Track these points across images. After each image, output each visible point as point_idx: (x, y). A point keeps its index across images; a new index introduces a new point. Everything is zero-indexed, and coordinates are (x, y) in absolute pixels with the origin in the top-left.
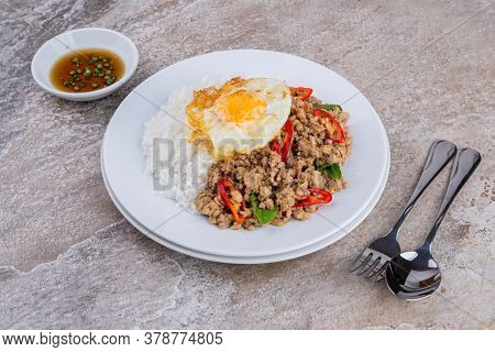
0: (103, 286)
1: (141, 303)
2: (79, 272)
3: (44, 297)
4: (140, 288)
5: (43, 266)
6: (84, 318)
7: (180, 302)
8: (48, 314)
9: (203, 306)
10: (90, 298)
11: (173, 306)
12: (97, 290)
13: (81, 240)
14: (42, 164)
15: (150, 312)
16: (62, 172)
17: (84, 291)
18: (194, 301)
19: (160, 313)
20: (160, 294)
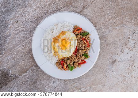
0: (38, 79)
1: (46, 83)
2: (32, 75)
3: (26, 82)
4: (45, 79)
5: (24, 74)
6: (35, 86)
7: (54, 82)
8: (28, 86)
9: (59, 83)
10: (35, 82)
11: (53, 83)
12: (36, 80)
13: (31, 67)
14: (17, 45)
15: (48, 85)
16: (23, 48)
17: (34, 80)
18: (57, 82)
19: (50, 85)
20: (50, 80)
